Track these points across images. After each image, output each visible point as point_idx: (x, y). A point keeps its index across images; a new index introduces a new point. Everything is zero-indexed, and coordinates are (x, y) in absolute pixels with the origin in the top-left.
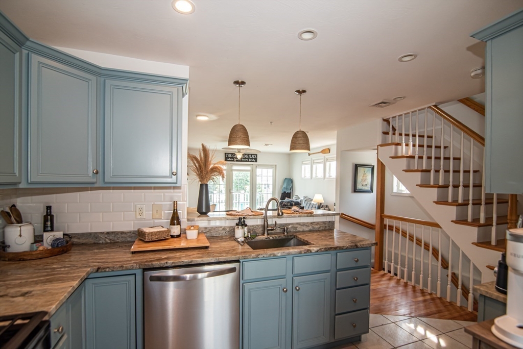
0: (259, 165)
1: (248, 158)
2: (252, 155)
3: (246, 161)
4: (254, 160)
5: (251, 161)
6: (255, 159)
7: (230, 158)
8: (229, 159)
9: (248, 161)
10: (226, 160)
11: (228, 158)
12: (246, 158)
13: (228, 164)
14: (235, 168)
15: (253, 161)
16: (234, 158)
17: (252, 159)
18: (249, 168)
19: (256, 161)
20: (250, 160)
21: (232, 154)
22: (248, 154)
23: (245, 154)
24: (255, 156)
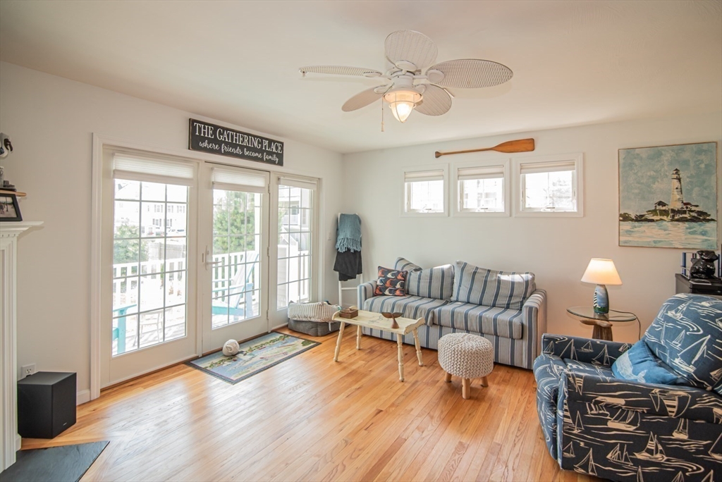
0: (285, 175)
1: (261, 151)
2: (271, 141)
3: (256, 159)
4: (275, 158)
5: (267, 161)
6: (277, 154)
7: (210, 141)
8: (205, 144)
9: (261, 160)
11: (203, 139)
12: (254, 150)
13: (198, 161)
14: (222, 177)
15: (273, 162)
16: (220, 143)
17: (271, 154)
18: (259, 182)
19: (281, 163)
20: (266, 157)
21: (216, 127)
22: (262, 138)
23: (255, 136)
24: (280, 148)
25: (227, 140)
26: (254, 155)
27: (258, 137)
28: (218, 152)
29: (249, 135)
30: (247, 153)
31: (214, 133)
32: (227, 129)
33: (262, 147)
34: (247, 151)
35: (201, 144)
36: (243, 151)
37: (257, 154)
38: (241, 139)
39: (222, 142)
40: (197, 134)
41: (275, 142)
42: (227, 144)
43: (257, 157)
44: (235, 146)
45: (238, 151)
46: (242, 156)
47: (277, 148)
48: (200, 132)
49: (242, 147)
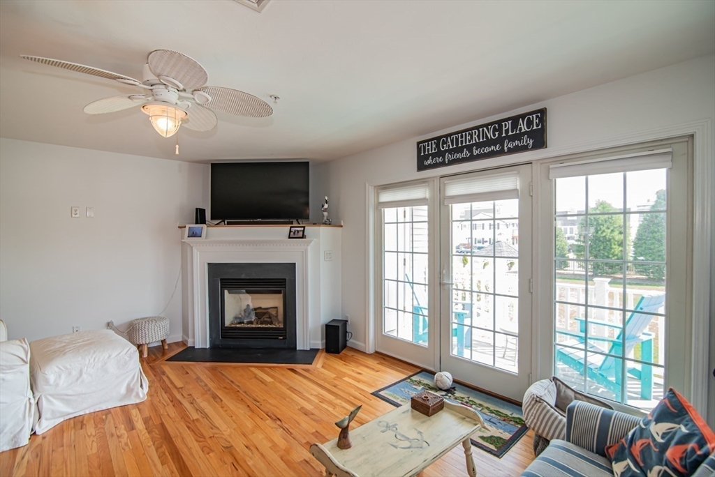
0: (557, 159)
1: (500, 141)
2: (515, 120)
3: (492, 154)
4: (526, 142)
5: (511, 151)
6: (531, 134)
7: (434, 156)
8: (430, 161)
9: (501, 153)
10: (421, 167)
11: (426, 158)
12: (489, 143)
14: (454, 189)
15: (524, 148)
16: (443, 154)
17: (518, 137)
19: (542, 144)
20: (507, 145)
21: (438, 139)
22: (499, 122)
23: (487, 125)
24: (536, 121)
25: (451, 147)
26: (487, 150)
27: (491, 124)
28: (443, 164)
29: (477, 128)
30: (476, 152)
31: (438, 145)
32: (450, 135)
33: (500, 134)
34: (477, 149)
35: (426, 163)
36: (471, 151)
37: (493, 147)
38: (468, 138)
39: (446, 151)
40: (422, 154)
41: (523, 116)
42: (450, 151)
43: (493, 151)
44: (459, 150)
45: (466, 153)
46: (472, 158)
47: (530, 123)
48: (424, 152)
49: (470, 148)
